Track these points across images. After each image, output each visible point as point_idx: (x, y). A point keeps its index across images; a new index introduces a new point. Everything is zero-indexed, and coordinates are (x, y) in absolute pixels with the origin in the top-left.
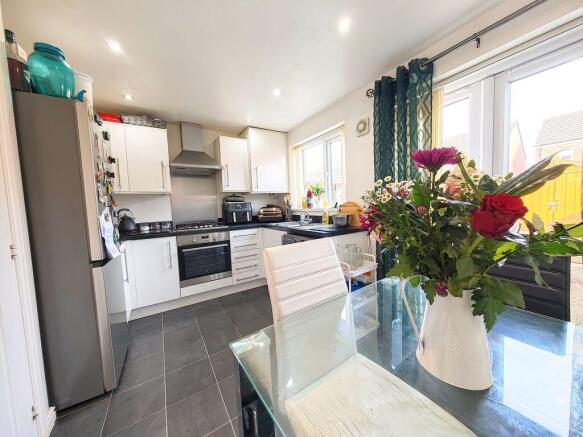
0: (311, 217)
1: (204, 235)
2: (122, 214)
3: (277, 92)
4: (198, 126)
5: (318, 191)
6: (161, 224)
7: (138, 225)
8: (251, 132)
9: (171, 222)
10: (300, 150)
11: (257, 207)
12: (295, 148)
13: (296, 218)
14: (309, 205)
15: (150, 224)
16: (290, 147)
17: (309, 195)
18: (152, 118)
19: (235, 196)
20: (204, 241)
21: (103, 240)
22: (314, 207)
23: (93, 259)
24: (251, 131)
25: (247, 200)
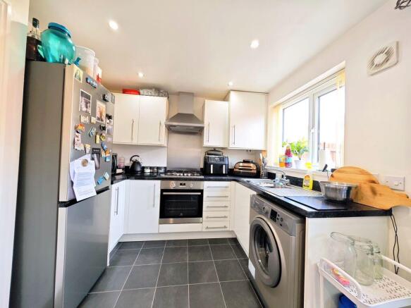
0: (288, 177)
1: (183, 182)
2: (134, 159)
3: (255, 44)
4: (191, 95)
5: (299, 151)
6: (158, 168)
7: (143, 168)
8: (233, 96)
9: (165, 168)
10: (281, 109)
11: (233, 161)
12: (275, 107)
13: (271, 176)
14: (287, 164)
15: (151, 168)
16: (270, 106)
17: (288, 153)
18: (158, 90)
19: (214, 151)
20: (181, 187)
21: (72, 183)
22: (294, 166)
23: (60, 200)
24: (232, 94)
25: (225, 155)
